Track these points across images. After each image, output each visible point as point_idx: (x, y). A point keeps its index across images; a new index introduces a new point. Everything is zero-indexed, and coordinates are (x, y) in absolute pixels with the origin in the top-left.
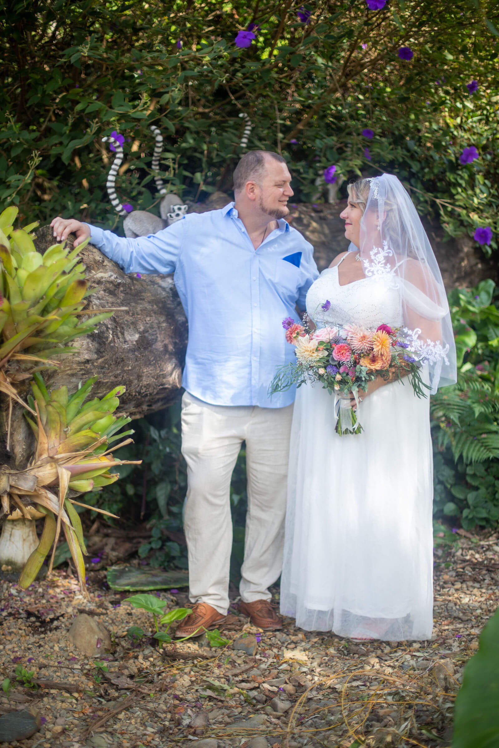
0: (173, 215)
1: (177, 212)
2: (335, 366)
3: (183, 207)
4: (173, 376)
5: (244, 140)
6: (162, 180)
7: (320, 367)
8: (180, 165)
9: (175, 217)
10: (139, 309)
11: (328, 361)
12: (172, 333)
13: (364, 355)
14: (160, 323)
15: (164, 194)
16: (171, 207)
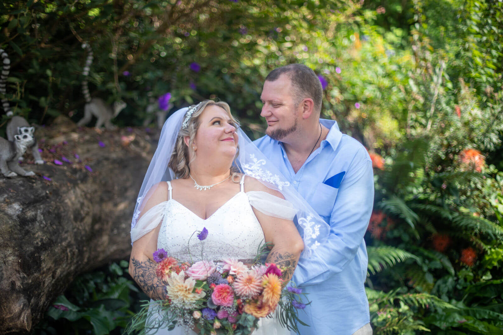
0: (20, 136)
1: (24, 134)
2: (214, 310)
3: (30, 129)
4: (22, 318)
5: (87, 69)
6: (8, 102)
7: (196, 310)
8: (26, 89)
9: (22, 139)
11: (205, 303)
12: (20, 267)
13: (250, 301)
14: (6, 257)
15: (10, 116)
16: (18, 128)
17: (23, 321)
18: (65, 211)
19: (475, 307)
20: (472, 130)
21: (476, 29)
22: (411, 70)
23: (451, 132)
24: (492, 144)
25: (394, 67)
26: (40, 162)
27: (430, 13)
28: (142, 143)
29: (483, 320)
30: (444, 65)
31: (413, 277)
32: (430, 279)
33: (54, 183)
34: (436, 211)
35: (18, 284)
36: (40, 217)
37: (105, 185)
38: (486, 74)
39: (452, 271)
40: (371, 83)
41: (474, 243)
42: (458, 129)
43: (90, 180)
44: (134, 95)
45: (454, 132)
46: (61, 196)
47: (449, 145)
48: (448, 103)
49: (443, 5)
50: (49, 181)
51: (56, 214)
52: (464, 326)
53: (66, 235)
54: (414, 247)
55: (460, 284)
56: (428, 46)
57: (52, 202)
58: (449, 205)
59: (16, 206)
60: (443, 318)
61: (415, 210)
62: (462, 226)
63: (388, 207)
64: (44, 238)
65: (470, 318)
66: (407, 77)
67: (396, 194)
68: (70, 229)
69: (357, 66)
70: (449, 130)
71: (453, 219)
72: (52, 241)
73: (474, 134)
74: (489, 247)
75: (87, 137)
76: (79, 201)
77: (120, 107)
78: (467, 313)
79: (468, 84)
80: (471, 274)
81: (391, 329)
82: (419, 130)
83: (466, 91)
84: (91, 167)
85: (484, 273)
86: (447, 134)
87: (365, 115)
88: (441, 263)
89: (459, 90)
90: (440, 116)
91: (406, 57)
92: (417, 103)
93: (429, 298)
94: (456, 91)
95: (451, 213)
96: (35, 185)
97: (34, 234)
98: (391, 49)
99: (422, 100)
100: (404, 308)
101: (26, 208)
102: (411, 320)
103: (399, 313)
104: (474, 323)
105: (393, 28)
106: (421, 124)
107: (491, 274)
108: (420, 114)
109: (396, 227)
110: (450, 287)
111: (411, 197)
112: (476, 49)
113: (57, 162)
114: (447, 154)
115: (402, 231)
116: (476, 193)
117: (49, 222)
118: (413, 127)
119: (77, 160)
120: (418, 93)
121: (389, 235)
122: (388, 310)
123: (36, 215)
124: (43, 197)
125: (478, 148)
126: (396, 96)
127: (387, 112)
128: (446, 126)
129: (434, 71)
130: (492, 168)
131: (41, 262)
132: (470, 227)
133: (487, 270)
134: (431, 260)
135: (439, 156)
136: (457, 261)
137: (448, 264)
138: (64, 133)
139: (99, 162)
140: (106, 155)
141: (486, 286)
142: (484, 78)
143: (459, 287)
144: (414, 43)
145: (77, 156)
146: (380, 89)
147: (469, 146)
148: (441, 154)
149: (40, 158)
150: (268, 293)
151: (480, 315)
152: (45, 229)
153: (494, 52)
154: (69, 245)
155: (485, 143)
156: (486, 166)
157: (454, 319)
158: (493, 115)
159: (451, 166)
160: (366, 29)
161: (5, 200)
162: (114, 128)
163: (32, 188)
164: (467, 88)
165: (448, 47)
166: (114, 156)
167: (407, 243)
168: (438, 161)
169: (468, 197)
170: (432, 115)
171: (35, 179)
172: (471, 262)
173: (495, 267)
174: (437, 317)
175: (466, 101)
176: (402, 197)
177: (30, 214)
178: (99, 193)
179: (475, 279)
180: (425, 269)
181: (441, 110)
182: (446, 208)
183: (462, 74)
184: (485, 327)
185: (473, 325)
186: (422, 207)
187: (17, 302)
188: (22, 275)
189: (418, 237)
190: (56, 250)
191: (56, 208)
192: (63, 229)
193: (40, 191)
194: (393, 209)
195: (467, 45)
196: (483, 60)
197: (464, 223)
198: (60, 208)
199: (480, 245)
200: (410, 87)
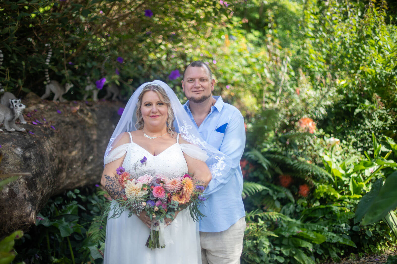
0: (17, 105)
2: (154, 200)
3: (18, 101)
4: (31, 216)
5: (48, 60)
7: (143, 201)
9: (19, 107)
10: (6, 170)
11: (149, 197)
12: (27, 186)
13: (175, 194)
14: (19, 179)
15: (3, 92)
16: (10, 100)
17: (32, 218)
18: (45, 154)
19: (308, 223)
20: (307, 105)
21: (311, 34)
22: (266, 62)
23: (293, 106)
24: (321, 115)
25: (254, 60)
26: (25, 122)
27: (279, 20)
28: (85, 112)
29: (313, 231)
30: (289, 59)
31: (266, 204)
32: (278, 205)
33: (37, 136)
34: (282, 159)
35: (27, 196)
36: (33, 157)
37: (64, 139)
38: (318, 65)
39: (293, 200)
40: (237, 71)
41: (308, 181)
42: (298, 104)
43: (55, 135)
44: (78, 78)
45: (295, 106)
46: (42, 144)
47: (292, 115)
48: (291, 86)
49: (289, 14)
50: (33, 135)
51: (40, 155)
52: (301, 235)
53: (47, 169)
54: (268, 184)
55: (298, 209)
56: (278, 45)
57: (38, 148)
58: (291, 155)
59: (19, 149)
60: (287, 230)
61: (268, 158)
62: (300, 169)
63: (250, 156)
64: (37, 170)
65: (304, 229)
66: (263, 67)
67: (256, 148)
68: (48, 166)
69: (227, 58)
70: (292, 105)
71: (294, 164)
72: (41, 172)
73: (308, 108)
74: (318, 184)
75: (49, 107)
76: (51, 149)
77: (69, 86)
78: (303, 227)
79: (305, 73)
80: (306, 202)
81: (253, 235)
82: (271, 104)
83: (303, 78)
84: (54, 126)
85: (314, 202)
86: (290, 107)
87: (233, 94)
88: (286, 194)
89: (299, 77)
90: (285, 95)
91: (262, 53)
92: (270, 86)
93: (277, 215)
94: (296, 78)
95: (293, 161)
96: (26, 137)
97: (32, 167)
98: (251, 46)
99: (273, 84)
100: (261, 222)
101: (25, 151)
102: (265, 230)
103: (258, 226)
104: (307, 232)
105: (253, 30)
106: (272, 100)
107: (319, 202)
108: (272, 93)
109: (255, 170)
110: (292, 211)
111: (266, 150)
112: (311, 48)
113: (34, 123)
114: (290, 121)
115: (259, 173)
116: (310, 148)
117: (38, 160)
118: (267, 102)
119: (45, 122)
120: (270, 79)
121: (251, 175)
122: (250, 224)
123: (31, 155)
124: (32, 144)
125: (312, 117)
126: (255, 80)
127: (249, 92)
128: (289, 102)
129: (282, 63)
130: (321, 131)
131: (36, 184)
132: (305, 170)
133: (316, 199)
134: (278, 192)
135: (285, 123)
136: (296, 194)
137: (290, 196)
138: (34, 104)
139: (58, 124)
140: (63, 119)
141: (315, 210)
142: (317, 69)
143: (298, 211)
144: (267, 43)
145: (44, 119)
146: (244, 75)
147: (305, 116)
148: (286, 121)
149: (24, 120)
150: (187, 187)
151: (311, 228)
152: (37, 164)
153: (324, 50)
154: (49, 176)
155: (316, 114)
156: (317, 129)
157: (294, 230)
158: (321, 95)
159: (293, 130)
160: (234, 32)
161: (12, 146)
162: (65, 101)
163: (25, 138)
164: (304, 76)
165: (292, 45)
166: (67, 120)
167: (263, 181)
168: (284, 127)
169: (304, 150)
170: (280, 94)
171: (25, 133)
172: (306, 194)
173: (322, 198)
174: (283, 229)
175: (303, 85)
176: (259, 150)
177: (28, 154)
178: (60, 144)
179: (308, 205)
180: (275, 198)
181: (286, 91)
182: (289, 157)
183: (301, 66)
184: (314, 235)
185: (306, 234)
186: (273, 156)
187: (28, 206)
188: (28, 191)
189: (270, 176)
190: (43, 178)
191: (40, 151)
192: (45, 165)
193: (30, 141)
194: (253, 157)
195: (305, 46)
196: (316, 55)
197: (301, 167)
198: (42, 152)
199: (312, 183)
200: (265, 74)
